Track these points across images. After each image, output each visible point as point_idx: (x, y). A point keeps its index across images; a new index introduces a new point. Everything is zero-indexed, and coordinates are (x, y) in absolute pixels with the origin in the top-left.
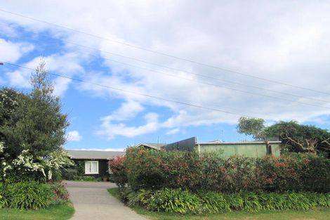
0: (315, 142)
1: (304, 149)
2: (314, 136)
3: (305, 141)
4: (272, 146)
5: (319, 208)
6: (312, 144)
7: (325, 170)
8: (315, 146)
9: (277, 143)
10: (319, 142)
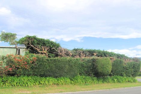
0: (48, 48)
1: (40, 52)
2: (47, 45)
3: (42, 48)
4: (21, 50)
5: (40, 85)
6: (46, 50)
7: (46, 64)
8: (48, 50)
9: (24, 48)
10: (51, 48)
